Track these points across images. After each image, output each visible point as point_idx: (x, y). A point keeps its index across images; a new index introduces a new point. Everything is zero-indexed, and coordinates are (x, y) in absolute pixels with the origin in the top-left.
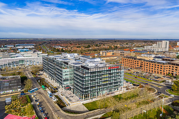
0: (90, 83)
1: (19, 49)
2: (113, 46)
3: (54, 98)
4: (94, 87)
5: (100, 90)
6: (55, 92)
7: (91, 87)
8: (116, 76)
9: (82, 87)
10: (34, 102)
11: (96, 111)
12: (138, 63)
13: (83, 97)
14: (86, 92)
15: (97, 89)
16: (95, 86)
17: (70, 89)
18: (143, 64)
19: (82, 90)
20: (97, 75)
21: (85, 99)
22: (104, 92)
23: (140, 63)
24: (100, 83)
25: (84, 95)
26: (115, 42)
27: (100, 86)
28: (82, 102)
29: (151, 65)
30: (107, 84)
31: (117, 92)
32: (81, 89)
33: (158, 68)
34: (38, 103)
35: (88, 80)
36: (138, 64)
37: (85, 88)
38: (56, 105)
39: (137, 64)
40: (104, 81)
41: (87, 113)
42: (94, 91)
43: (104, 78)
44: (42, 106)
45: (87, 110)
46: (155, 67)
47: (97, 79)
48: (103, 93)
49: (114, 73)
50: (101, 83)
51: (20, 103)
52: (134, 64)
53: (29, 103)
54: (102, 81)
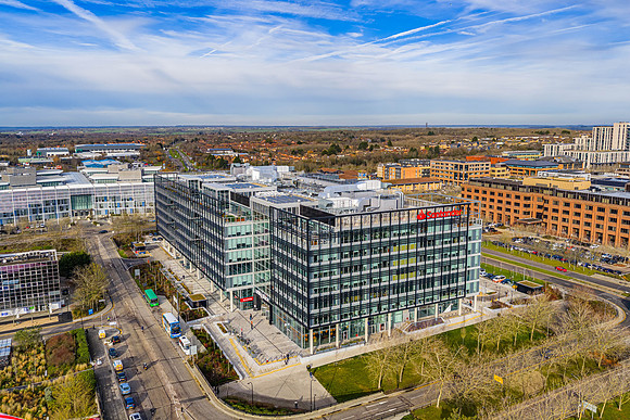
0: (340, 281)
1: (84, 160)
2: (423, 148)
3: (186, 342)
4: (358, 297)
5: (379, 309)
6: (194, 316)
7: (343, 297)
8: (451, 249)
9: (305, 294)
10: (102, 360)
11: (364, 400)
12: (528, 202)
13: (308, 337)
14: (320, 317)
15: (370, 305)
16: (361, 293)
17: (257, 303)
18: (551, 206)
19: (306, 310)
20: (370, 246)
21: (320, 347)
22: (398, 317)
23: (534, 203)
24: (380, 281)
25: (315, 329)
26: (431, 134)
27: (380, 291)
28: (305, 361)
29: (583, 211)
30: (408, 286)
31: (453, 316)
32: (300, 306)
33: (614, 220)
34: (118, 364)
35: (331, 266)
36: (529, 206)
37: (319, 302)
38: (195, 372)
39: (525, 206)
40: (398, 272)
41: (328, 410)
42: (357, 312)
43: (399, 257)
44: (135, 378)
45: (329, 396)
46: (602, 218)
47: (370, 261)
48: (393, 322)
49: (442, 236)
50: (384, 278)
51: (43, 361)
52: (512, 207)
53: (82, 363)
54: (390, 273)
